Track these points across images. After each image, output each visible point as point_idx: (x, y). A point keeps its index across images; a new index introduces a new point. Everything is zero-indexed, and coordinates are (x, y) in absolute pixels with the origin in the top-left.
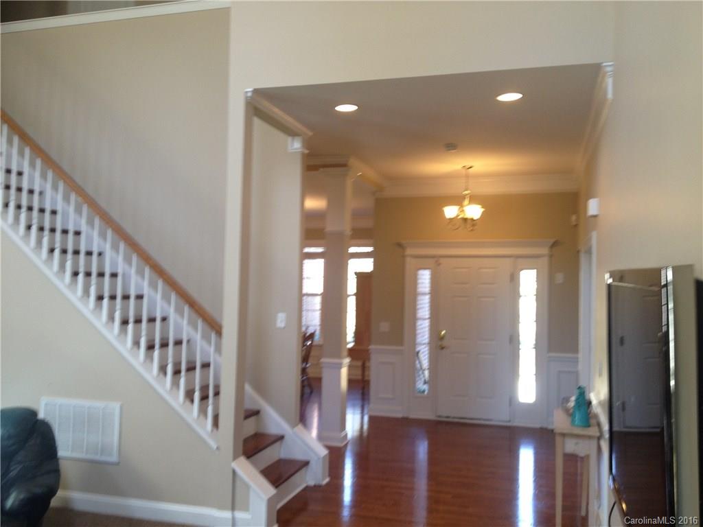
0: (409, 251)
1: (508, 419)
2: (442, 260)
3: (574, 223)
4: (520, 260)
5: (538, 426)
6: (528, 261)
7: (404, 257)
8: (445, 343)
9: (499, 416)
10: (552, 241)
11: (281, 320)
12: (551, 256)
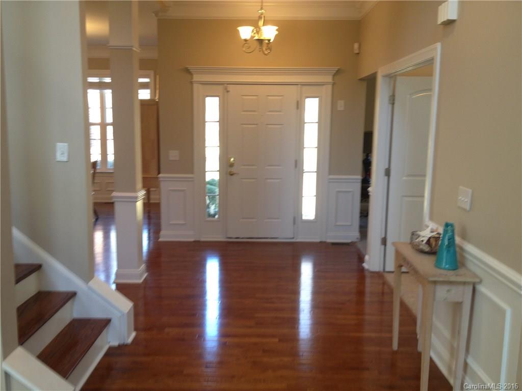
0: (196, 78)
1: (292, 237)
2: (230, 88)
3: (357, 52)
4: (305, 88)
5: (317, 240)
6: (311, 89)
7: (191, 83)
8: (233, 170)
9: (283, 233)
10: (336, 68)
11: (61, 152)
12: (334, 84)
